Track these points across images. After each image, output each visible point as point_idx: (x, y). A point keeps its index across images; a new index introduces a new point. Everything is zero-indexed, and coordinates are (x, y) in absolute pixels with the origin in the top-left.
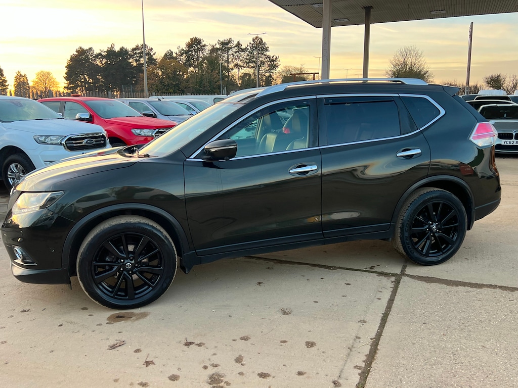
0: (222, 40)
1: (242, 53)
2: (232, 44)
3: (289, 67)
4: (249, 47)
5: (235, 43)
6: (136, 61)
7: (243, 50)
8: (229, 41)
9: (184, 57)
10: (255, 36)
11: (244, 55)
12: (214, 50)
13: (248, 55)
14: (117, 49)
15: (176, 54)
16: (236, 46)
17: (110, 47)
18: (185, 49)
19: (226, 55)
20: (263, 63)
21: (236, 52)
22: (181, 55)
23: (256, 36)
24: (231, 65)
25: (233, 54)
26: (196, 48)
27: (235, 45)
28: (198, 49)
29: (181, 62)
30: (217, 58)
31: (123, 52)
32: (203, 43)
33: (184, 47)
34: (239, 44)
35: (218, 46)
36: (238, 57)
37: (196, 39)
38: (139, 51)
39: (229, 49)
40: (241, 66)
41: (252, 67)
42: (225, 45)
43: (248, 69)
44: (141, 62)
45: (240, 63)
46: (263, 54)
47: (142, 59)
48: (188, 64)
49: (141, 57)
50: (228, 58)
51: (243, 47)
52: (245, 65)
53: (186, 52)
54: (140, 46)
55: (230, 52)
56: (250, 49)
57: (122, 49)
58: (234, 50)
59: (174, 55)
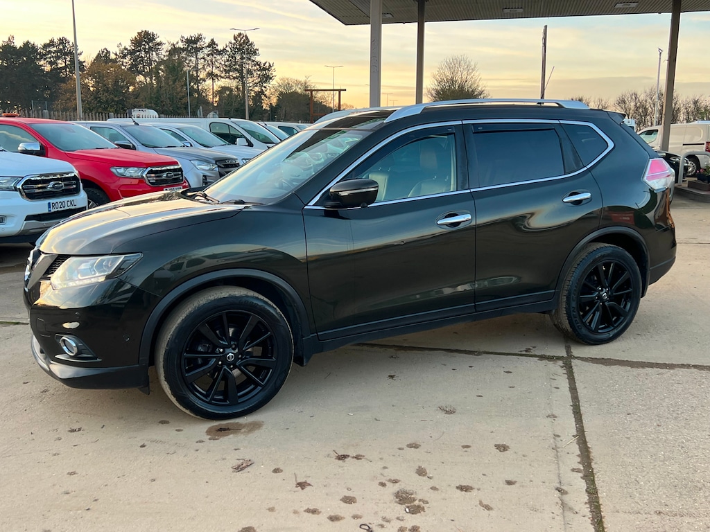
0: (187, 36)
1: (218, 57)
2: (202, 43)
3: (288, 79)
4: (228, 49)
5: (208, 41)
6: (51, 63)
7: (220, 53)
8: (199, 39)
9: (127, 60)
10: (237, 33)
11: (221, 59)
12: (174, 51)
13: (228, 61)
14: (18, 44)
15: (116, 54)
16: (209, 46)
17: (7, 40)
18: (129, 48)
19: (193, 59)
20: (250, 72)
21: (208, 55)
22: (124, 57)
23: (239, 32)
24: (202, 75)
25: (204, 58)
26: (147, 47)
27: (207, 44)
28: (150, 48)
29: (123, 67)
30: (180, 63)
31: (28, 49)
32: (158, 40)
33: (128, 45)
34: (212, 43)
35: (181, 45)
36: (212, 61)
37: (147, 33)
38: (55, 49)
39: (198, 50)
40: (217, 76)
41: (234, 78)
42: (192, 44)
43: (227, 80)
44: (60, 66)
45: (216, 71)
46: (250, 59)
47: (60, 61)
48: (134, 70)
49: (58, 58)
50: (197, 64)
51: (220, 47)
52: (223, 75)
53: (132, 53)
54: (56, 40)
55: (200, 55)
56: (230, 50)
57: (27, 44)
58: (206, 51)
59: (113, 56)
